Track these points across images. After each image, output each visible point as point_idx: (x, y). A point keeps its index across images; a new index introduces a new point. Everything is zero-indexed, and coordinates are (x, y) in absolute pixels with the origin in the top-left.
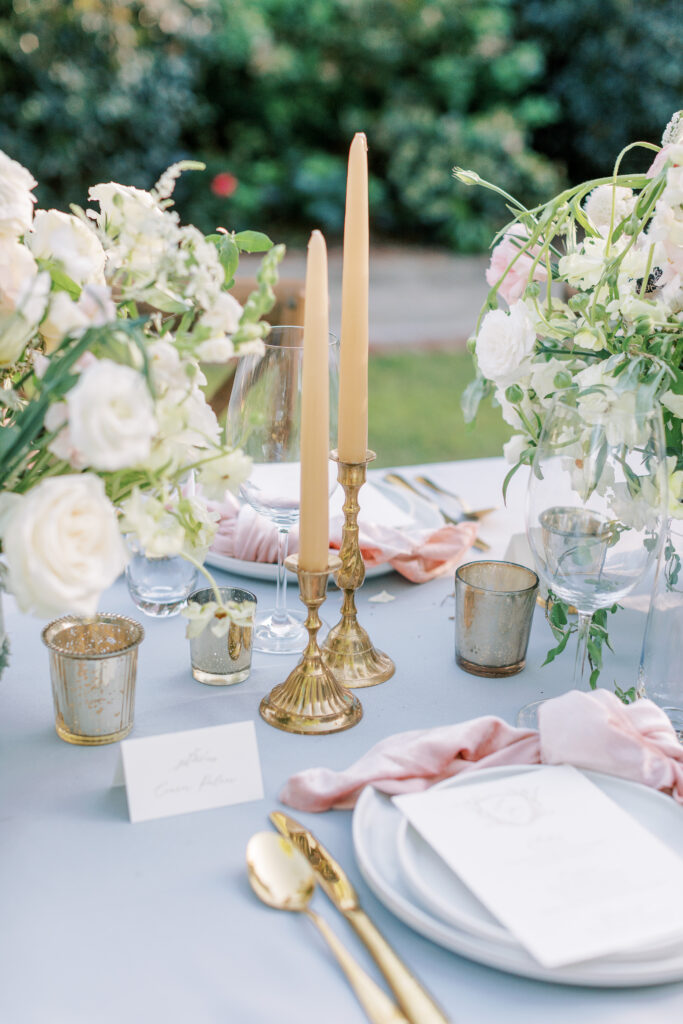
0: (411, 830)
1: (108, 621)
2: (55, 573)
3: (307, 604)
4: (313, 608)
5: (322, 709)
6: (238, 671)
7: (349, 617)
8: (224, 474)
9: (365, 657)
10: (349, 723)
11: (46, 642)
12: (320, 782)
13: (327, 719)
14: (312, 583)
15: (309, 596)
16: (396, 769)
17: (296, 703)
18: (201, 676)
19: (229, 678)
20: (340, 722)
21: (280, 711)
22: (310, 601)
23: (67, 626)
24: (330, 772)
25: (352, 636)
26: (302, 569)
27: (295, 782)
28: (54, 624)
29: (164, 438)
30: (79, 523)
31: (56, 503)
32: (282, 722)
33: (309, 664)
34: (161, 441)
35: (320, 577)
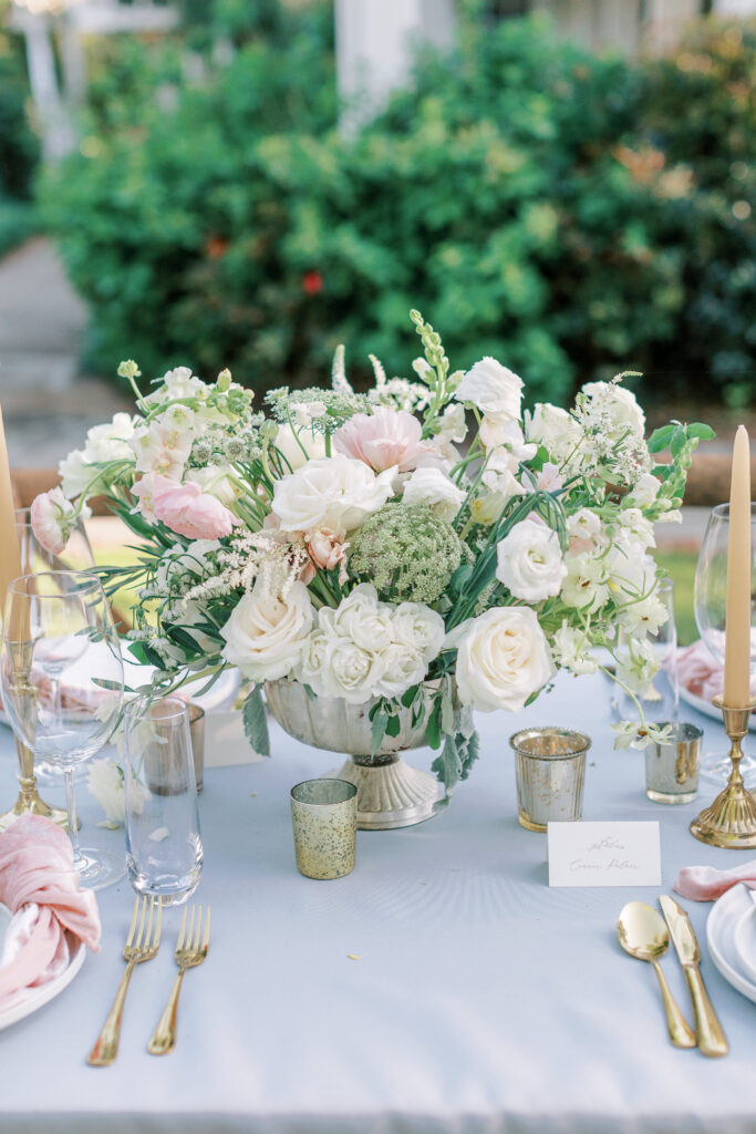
1: (566, 734)
2: (490, 677)
3: (731, 737)
4: (736, 740)
5: (739, 828)
6: (683, 793)
8: (644, 616)
11: (512, 744)
13: (744, 836)
14: (733, 719)
15: (732, 729)
17: (717, 821)
18: (652, 795)
19: (672, 798)
21: (705, 827)
22: (732, 734)
26: (725, 705)
27: (684, 873)
28: (523, 733)
29: (588, 583)
30: (511, 641)
31: (495, 625)
32: (707, 837)
33: (733, 788)
34: (585, 585)
35: (740, 713)
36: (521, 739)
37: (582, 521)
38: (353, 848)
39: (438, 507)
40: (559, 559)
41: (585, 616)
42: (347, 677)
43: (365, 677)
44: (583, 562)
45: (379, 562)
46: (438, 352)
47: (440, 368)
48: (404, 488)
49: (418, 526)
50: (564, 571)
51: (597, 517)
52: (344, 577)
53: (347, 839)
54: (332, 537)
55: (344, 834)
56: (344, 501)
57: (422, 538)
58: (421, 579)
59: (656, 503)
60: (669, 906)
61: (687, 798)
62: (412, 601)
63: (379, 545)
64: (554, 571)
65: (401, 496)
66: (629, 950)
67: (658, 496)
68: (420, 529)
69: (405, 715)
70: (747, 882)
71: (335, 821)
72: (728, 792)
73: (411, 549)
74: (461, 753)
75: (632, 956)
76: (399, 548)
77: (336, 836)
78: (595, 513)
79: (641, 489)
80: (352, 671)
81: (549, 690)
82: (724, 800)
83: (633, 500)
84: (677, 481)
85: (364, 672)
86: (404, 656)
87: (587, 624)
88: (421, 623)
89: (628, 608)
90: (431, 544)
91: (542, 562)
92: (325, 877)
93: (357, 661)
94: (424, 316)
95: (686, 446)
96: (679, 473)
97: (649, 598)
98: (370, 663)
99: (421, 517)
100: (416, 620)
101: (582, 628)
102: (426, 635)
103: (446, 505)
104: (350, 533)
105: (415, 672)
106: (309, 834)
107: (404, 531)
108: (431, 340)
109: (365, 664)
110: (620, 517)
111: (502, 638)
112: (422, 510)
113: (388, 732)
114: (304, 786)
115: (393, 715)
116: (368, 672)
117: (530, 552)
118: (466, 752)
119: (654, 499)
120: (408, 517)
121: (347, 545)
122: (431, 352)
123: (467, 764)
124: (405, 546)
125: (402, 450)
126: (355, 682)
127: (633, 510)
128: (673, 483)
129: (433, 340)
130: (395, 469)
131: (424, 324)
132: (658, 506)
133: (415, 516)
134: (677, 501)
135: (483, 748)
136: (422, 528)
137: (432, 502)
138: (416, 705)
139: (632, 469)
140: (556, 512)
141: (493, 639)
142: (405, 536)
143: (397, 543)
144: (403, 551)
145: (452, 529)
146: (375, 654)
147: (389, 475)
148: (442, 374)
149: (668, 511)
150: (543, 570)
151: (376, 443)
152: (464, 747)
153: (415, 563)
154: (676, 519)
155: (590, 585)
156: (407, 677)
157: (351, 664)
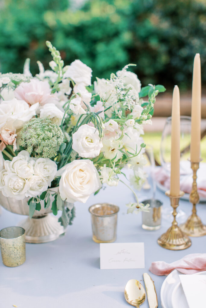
0: (181, 286)
4: (175, 208)
5: (176, 242)
6: (155, 226)
7: (194, 213)
8: (138, 162)
9: (198, 227)
10: (185, 248)
11: (90, 212)
12: (161, 266)
13: (178, 245)
14: (174, 201)
15: (173, 204)
16: (186, 265)
17: (167, 240)
18: (144, 227)
19: (151, 228)
20: (182, 247)
21: (163, 242)
22: (173, 206)
23: (97, 206)
24: (165, 263)
25: (195, 219)
26: (170, 195)
27: (153, 264)
28: (94, 205)
29: (114, 149)
30: (82, 174)
31: (75, 167)
32: (163, 245)
33: (173, 227)
34: (113, 150)
35: (176, 199)
36: (93, 208)
37: (111, 124)
38: (24, 254)
39: (54, 119)
40: (99, 141)
41: (113, 163)
42: (14, 189)
43: (22, 189)
44: (111, 141)
45: (29, 142)
46: (58, 58)
47: (59, 65)
48: (40, 112)
49: (45, 127)
50: (101, 145)
51: (116, 123)
52: (15, 148)
53: (20, 251)
54: (9, 132)
55: (19, 249)
56: (14, 117)
57: (46, 132)
58: (46, 149)
59: (141, 117)
60: (147, 278)
61: (157, 228)
62: (43, 157)
63: (28, 135)
64: (97, 146)
65: (39, 115)
66: (129, 302)
67: (142, 114)
68: (45, 128)
69: (42, 203)
70: (178, 269)
71: (15, 245)
72: (171, 228)
73: (41, 137)
74: (68, 215)
75: (130, 304)
76: (36, 136)
77: (16, 251)
78: (115, 121)
79: (136, 111)
80: (16, 187)
81: (104, 189)
82: (170, 231)
83: (132, 116)
84: (150, 108)
85: (22, 187)
86: (39, 180)
87: (114, 166)
88: (47, 166)
89: (131, 159)
90: (50, 135)
91: (91, 142)
92: (12, 266)
93: (18, 183)
94: (52, 44)
95: (153, 94)
96: (150, 104)
97: (139, 155)
98: (25, 183)
99: (46, 124)
100: (45, 165)
101: (112, 168)
102: (48, 171)
103: (58, 119)
104: (18, 131)
105: (44, 187)
106: (5, 250)
107: (39, 129)
108: (56, 54)
109: (22, 184)
110: (126, 123)
111: (78, 173)
112: (47, 121)
113: (36, 209)
114: (5, 230)
115: (38, 202)
116: (24, 187)
117: (86, 138)
118: (71, 214)
119: (140, 115)
120: (41, 124)
121: (15, 135)
122: (56, 58)
123: (71, 219)
124: (39, 135)
125: (41, 97)
126: (18, 191)
127: (131, 120)
128: (148, 109)
129: (56, 53)
130: (37, 104)
131: (53, 47)
132: (142, 118)
133: (44, 123)
134: (149, 116)
135: (77, 213)
136: (47, 128)
137: (51, 117)
138: (46, 199)
139: (131, 103)
140: (97, 121)
141: (74, 173)
142: (39, 131)
143: (35, 134)
144: (38, 137)
145: (60, 128)
146: (26, 180)
147: (35, 106)
148: (60, 67)
149: (146, 120)
150: (92, 145)
151: (29, 94)
152: (70, 212)
153: (43, 142)
154: (149, 123)
155: (115, 150)
156: (40, 189)
157: (15, 184)
